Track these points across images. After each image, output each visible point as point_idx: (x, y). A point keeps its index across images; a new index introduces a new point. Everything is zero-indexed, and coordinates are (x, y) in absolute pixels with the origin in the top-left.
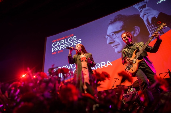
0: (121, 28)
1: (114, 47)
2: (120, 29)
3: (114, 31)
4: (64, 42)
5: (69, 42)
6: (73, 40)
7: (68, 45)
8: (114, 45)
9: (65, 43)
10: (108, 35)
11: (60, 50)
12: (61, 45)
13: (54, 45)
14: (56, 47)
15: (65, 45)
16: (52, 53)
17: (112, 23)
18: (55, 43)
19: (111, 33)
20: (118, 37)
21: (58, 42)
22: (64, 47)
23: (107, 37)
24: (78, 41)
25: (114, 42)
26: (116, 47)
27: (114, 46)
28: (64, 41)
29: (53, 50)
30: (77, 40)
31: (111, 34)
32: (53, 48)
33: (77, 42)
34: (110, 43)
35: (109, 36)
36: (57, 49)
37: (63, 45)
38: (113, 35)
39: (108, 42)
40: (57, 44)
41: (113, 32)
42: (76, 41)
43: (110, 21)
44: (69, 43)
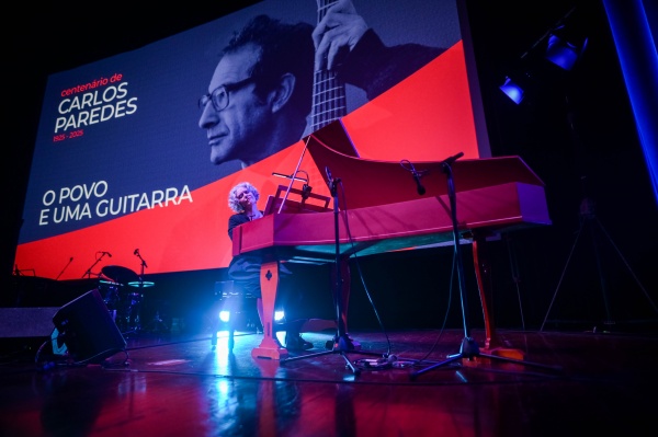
0: (249, 72)
1: (211, 142)
2: (246, 77)
3: (228, 81)
4: (92, 102)
5: (105, 103)
6: (118, 97)
7: (99, 112)
8: (215, 134)
9: (95, 104)
10: (208, 95)
11: (77, 129)
12: (82, 110)
13: (63, 109)
14: (67, 116)
15: (93, 111)
16: (56, 135)
17: (233, 47)
18: (69, 100)
19: (220, 88)
20: (233, 107)
21: (76, 98)
22: (88, 121)
23: (205, 99)
24: (129, 105)
25: (218, 122)
26: (217, 140)
27: (212, 138)
28: (91, 94)
29: (57, 127)
30: (127, 98)
31: (219, 92)
32: (58, 120)
33: (125, 105)
34: (208, 126)
35: (211, 97)
36: (68, 125)
37: (87, 113)
38: (222, 95)
39: (201, 122)
40: (72, 106)
41: (224, 85)
42: (125, 102)
43: (232, 37)
44: (104, 107)
